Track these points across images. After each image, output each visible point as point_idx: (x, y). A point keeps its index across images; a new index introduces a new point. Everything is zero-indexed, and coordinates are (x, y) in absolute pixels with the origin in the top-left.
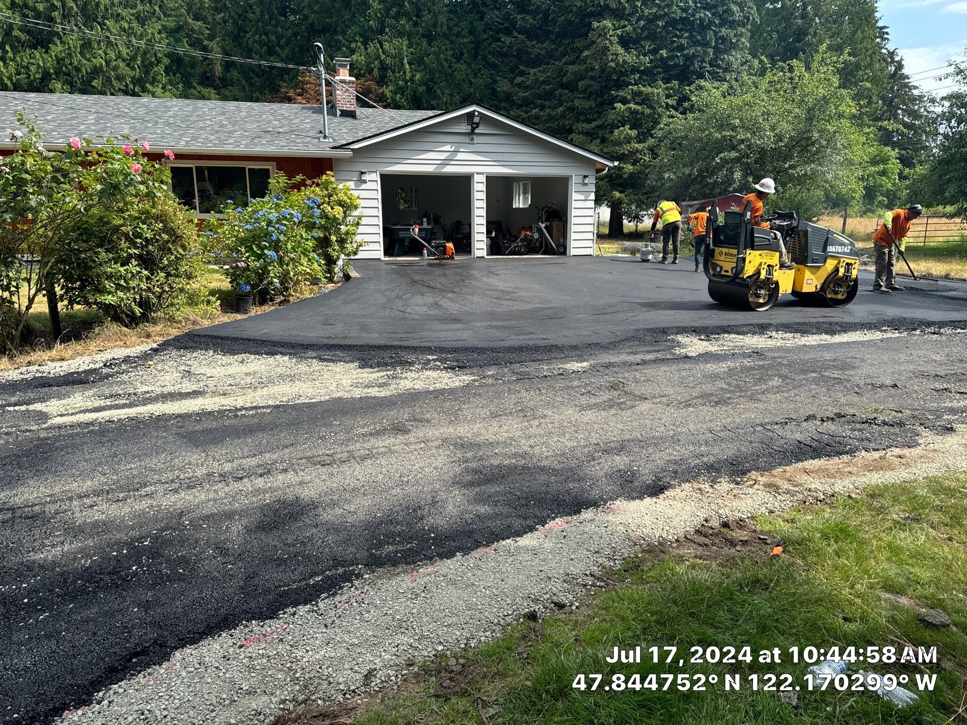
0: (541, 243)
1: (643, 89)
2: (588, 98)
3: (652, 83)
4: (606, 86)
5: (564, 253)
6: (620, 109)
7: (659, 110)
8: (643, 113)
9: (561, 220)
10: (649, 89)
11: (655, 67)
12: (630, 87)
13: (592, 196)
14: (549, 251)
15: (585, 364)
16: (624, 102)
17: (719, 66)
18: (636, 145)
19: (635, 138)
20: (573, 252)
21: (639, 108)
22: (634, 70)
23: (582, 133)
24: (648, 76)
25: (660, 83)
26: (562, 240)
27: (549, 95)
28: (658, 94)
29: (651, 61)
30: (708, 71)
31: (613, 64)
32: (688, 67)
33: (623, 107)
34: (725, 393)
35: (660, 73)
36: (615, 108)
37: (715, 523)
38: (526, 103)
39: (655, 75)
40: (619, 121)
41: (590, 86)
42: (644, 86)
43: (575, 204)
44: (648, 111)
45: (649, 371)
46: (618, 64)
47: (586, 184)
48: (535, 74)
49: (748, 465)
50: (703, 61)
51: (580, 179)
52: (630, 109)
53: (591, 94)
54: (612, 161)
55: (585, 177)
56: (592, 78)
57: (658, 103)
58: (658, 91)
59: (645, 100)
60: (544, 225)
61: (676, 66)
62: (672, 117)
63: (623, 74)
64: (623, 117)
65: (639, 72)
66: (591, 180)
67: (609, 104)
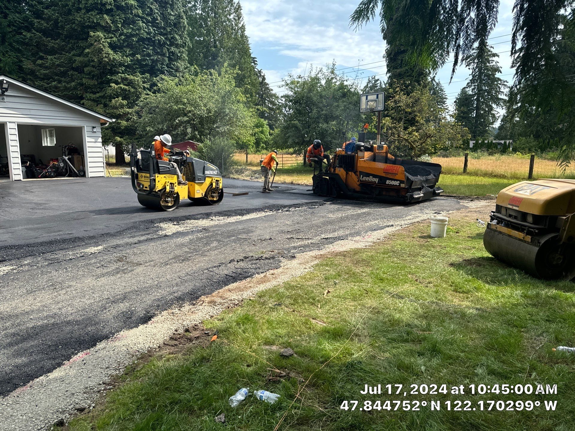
0: (66, 169)
1: (127, 76)
2: (92, 79)
3: (133, 73)
4: (103, 72)
5: (84, 175)
6: (114, 87)
7: (140, 90)
8: (129, 91)
9: (79, 154)
10: (132, 77)
11: (134, 64)
12: (119, 74)
13: (100, 140)
14: (72, 174)
15: (100, 248)
16: (117, 83)
17: (172, 68)
18: (127, 110)
19: (126, 105)
20: (91, 175)
21: (127, 87)
22: (121, 65)
23: (90, 100)
24: (130, 69)
25: (138, 74)
26: (81, 167)
27: (64, 74)
28: (138, 81)
29: (131, 61)
30: (166, 70)
31: (106, 59)
32: (154, 67)
33: (116, 86)
34: (188, 254)
35: (137, 68)
36: (111, 87)
37: (181, 331)
38: (47, 78)
39: (134, 69)
40: (114, 94)
41: (92, 71)
42: (128, 75)
43: (88, 145)
44: (132, 90)
45: (143, 247)
46: (110, 60)
47: (95, 132)
48: (52, 60)
49: (200, 293)
50: (162, 64)
51: (90, 129)
52: (121, 88)
53: (94, 76)
54: (111, 118)
55: (94, 127)
56: (93, 66)
57: (139, 86)
58: (138, 78)
59: (130, 83)
60: (67, 158)
61: (147, 65)
62: (148, 95)
63: (115, 66)
64: (117, 92)
65: (124, 66)
66: (98, 130)
67: (107, 84)
